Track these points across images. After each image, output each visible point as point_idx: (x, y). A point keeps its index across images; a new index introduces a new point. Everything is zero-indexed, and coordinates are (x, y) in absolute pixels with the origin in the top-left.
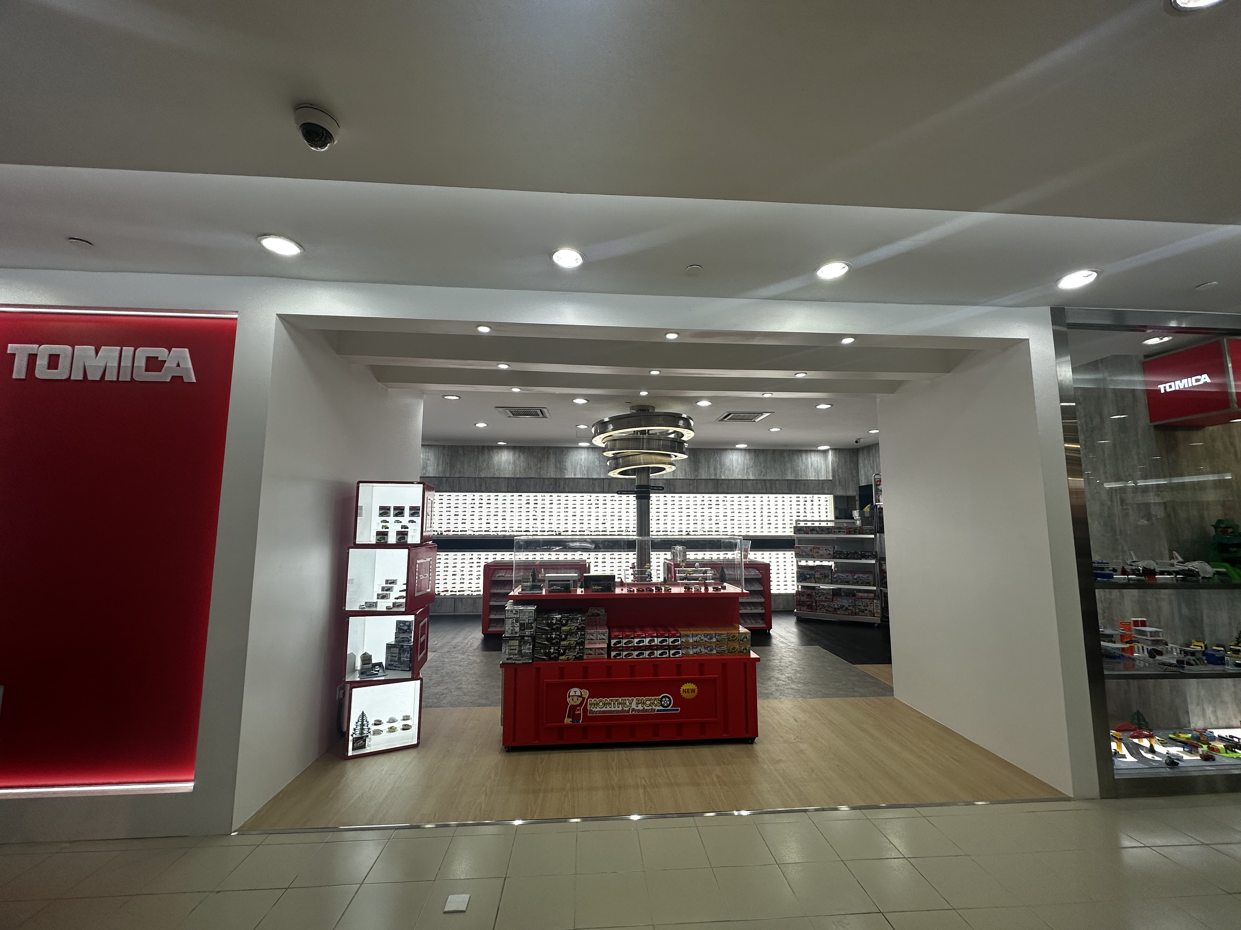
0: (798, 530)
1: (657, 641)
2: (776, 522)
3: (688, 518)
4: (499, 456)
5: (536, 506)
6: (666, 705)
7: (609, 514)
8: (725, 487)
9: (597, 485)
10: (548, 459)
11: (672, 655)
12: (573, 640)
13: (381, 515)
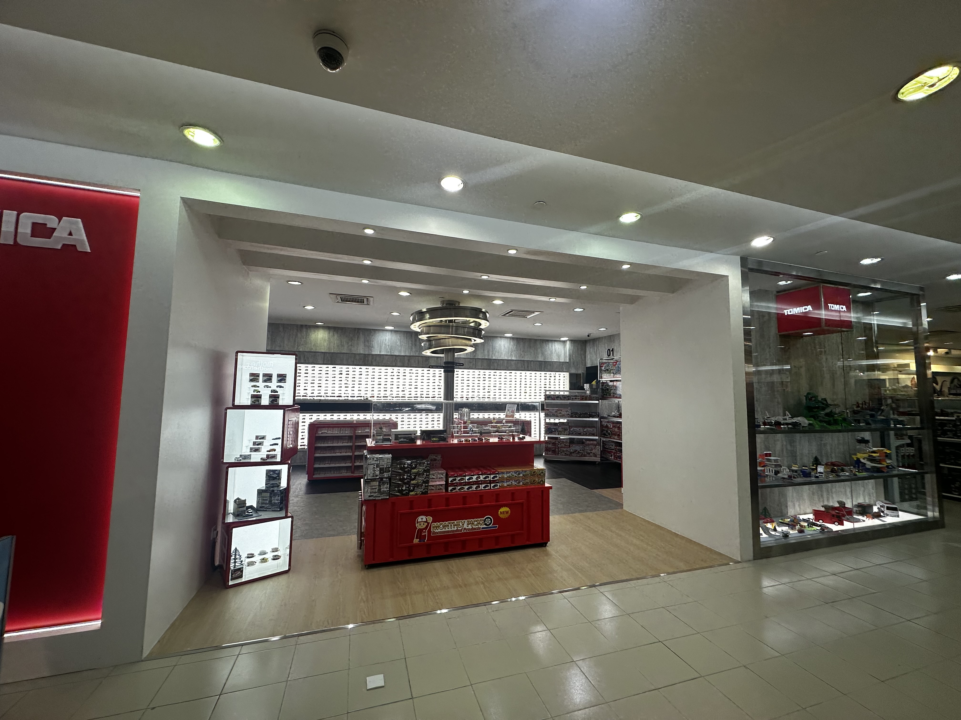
0: (547, 397)
1: (482, 478)
2: (530, 391)
3: (468, 388)
4: (316, 333)
5: (347, 376)
6: (488, 524)
7: (407, 384)
8: (496, 365)
9: (399, 360)
10: (358, 338)
11: (493, 487)
12: (420, 480)
13: (251, 380)
